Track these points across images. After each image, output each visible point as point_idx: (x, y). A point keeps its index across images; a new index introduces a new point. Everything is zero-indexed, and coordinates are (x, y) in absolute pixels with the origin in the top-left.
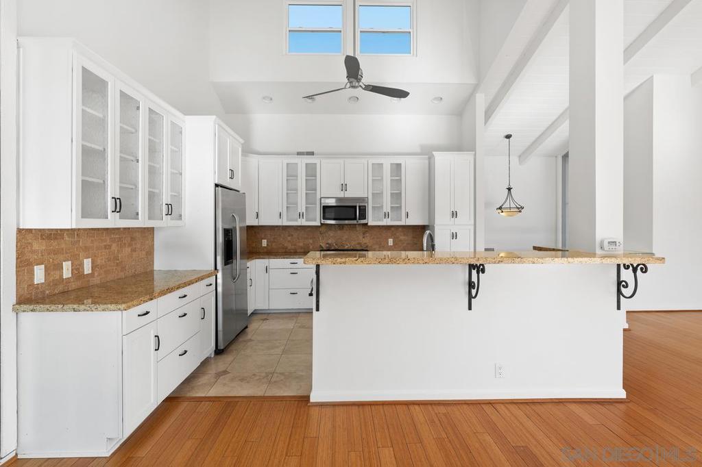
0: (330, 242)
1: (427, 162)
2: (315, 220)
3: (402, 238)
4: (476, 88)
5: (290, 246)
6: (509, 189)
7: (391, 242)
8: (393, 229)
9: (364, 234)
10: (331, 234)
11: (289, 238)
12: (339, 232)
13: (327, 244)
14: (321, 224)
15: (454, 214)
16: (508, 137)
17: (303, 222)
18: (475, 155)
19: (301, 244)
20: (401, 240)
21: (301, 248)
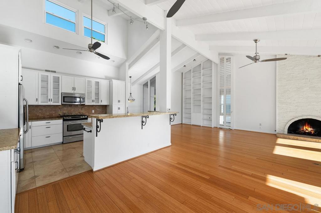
0: (64, 112)
1: (109, 82)
2: (59, 103)
3: (98, 110)
4: (126, 61)
5: (40, 115)
6: (131, 94)
7: (93, 111)
8: (94, 106)
9: (82, 108)
10: (65, 108)
11: (40, 111)
12: (69, 108)
13: (64, 113)
14: (62, 104)
15: (119, 101)
16: (130, 77)
17: (51, 103)
18: (125, 82)
19: (48, 114)
20: (97, 111)
21: (48, 115)
